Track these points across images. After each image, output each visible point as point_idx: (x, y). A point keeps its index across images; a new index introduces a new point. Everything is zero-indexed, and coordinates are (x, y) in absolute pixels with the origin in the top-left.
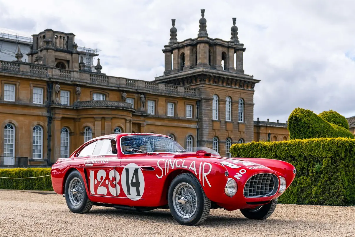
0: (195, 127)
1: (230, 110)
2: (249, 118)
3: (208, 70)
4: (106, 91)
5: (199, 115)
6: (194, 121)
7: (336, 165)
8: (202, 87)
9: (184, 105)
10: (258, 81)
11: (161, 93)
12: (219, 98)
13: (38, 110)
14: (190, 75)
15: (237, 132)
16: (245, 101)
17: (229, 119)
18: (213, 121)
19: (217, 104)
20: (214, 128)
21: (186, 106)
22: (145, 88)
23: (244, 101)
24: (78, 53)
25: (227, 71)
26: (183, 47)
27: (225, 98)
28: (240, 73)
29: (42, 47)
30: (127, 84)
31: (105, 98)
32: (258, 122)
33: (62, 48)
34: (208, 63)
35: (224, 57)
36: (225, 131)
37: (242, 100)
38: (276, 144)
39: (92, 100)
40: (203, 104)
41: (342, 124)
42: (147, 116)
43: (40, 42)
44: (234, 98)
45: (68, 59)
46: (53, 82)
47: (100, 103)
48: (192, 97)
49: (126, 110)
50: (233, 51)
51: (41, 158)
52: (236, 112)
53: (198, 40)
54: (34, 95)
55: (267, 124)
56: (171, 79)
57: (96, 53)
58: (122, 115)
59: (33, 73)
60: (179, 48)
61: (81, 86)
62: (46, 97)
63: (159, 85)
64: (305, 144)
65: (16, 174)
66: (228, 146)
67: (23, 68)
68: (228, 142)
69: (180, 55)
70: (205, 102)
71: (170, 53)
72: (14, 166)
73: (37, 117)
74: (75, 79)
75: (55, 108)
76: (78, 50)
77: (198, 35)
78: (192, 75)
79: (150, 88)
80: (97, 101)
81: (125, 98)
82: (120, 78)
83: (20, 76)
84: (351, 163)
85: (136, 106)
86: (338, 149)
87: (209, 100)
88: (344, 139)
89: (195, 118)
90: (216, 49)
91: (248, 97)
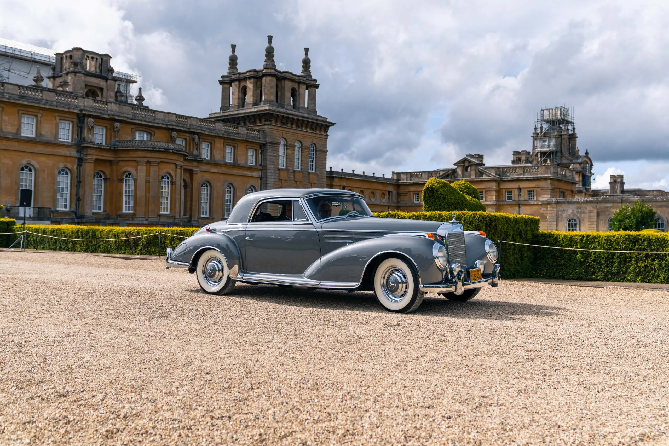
0: (258, 177)
1: (299, 157)
2: (320, 167)
3: (275, 108)
4: (153, 129)
5: (263, 162)
6: (256, 169)
8: (268, 129)
9: (246, 149)
10: (333, 124)
11: (219, 134)
12: (287, 142)
13: (65, 149)
14: (253, 114)
15: (308, 183)
16: (317, 148)
17: (298, 168)
18: (279, 169)
19: (284, 149)
20: (281, 178)
21: (248, 150)
22: (200, 127)
24: (115, 79)
25: (297, 110)
26: (245, 79)
27: (295, 143)
28: (312, 113)
29: (68, 70)
30: (178, 121)
31: (149, 137)
32: (331, 172)
33: (93, 72)
34: (275, 100)
35: (294, 93)
36: (294, 182)
37: (313, 146)
39: (134, 139)
40: (268, 148)
41: (475, 195)
42: (201, 162)
43: (66, 63)
44: (305, 143)
45: (101, 86)
46: (85, 115)
47: (145, 143)
48: (255, 140)
49: (177, 153)
50: (304, 87)
51: (68, 209)
52: (306, 160)
53: (264, 71)
54: (60, 130)
55: (342, 175)
56: (229, 117)
57: (134, 80)
58: (172, 160)
60: (239, 80)
61: (120, 121)
62: (75, 133)
63: (216, 124)
65: (72, 233)
67: (46, 95)
69: (241, 88)
70: (271, 147)
71: (229, 86)
73: (63, 158)
74: (112, 113)
75: (87, 147)
76: (114, 75)
77: (264, 65)
78: (255, 113)
79: (204, 128)
80: (141, 141)
81: (174, 138)
82: (168, 113)
83: (43, 106)
85: (188, 148)
86: (480, 223)
87: (276, 144)
88: (484, 213)
89: (258, 165)
90: (285, 84)
91: (320, 143)
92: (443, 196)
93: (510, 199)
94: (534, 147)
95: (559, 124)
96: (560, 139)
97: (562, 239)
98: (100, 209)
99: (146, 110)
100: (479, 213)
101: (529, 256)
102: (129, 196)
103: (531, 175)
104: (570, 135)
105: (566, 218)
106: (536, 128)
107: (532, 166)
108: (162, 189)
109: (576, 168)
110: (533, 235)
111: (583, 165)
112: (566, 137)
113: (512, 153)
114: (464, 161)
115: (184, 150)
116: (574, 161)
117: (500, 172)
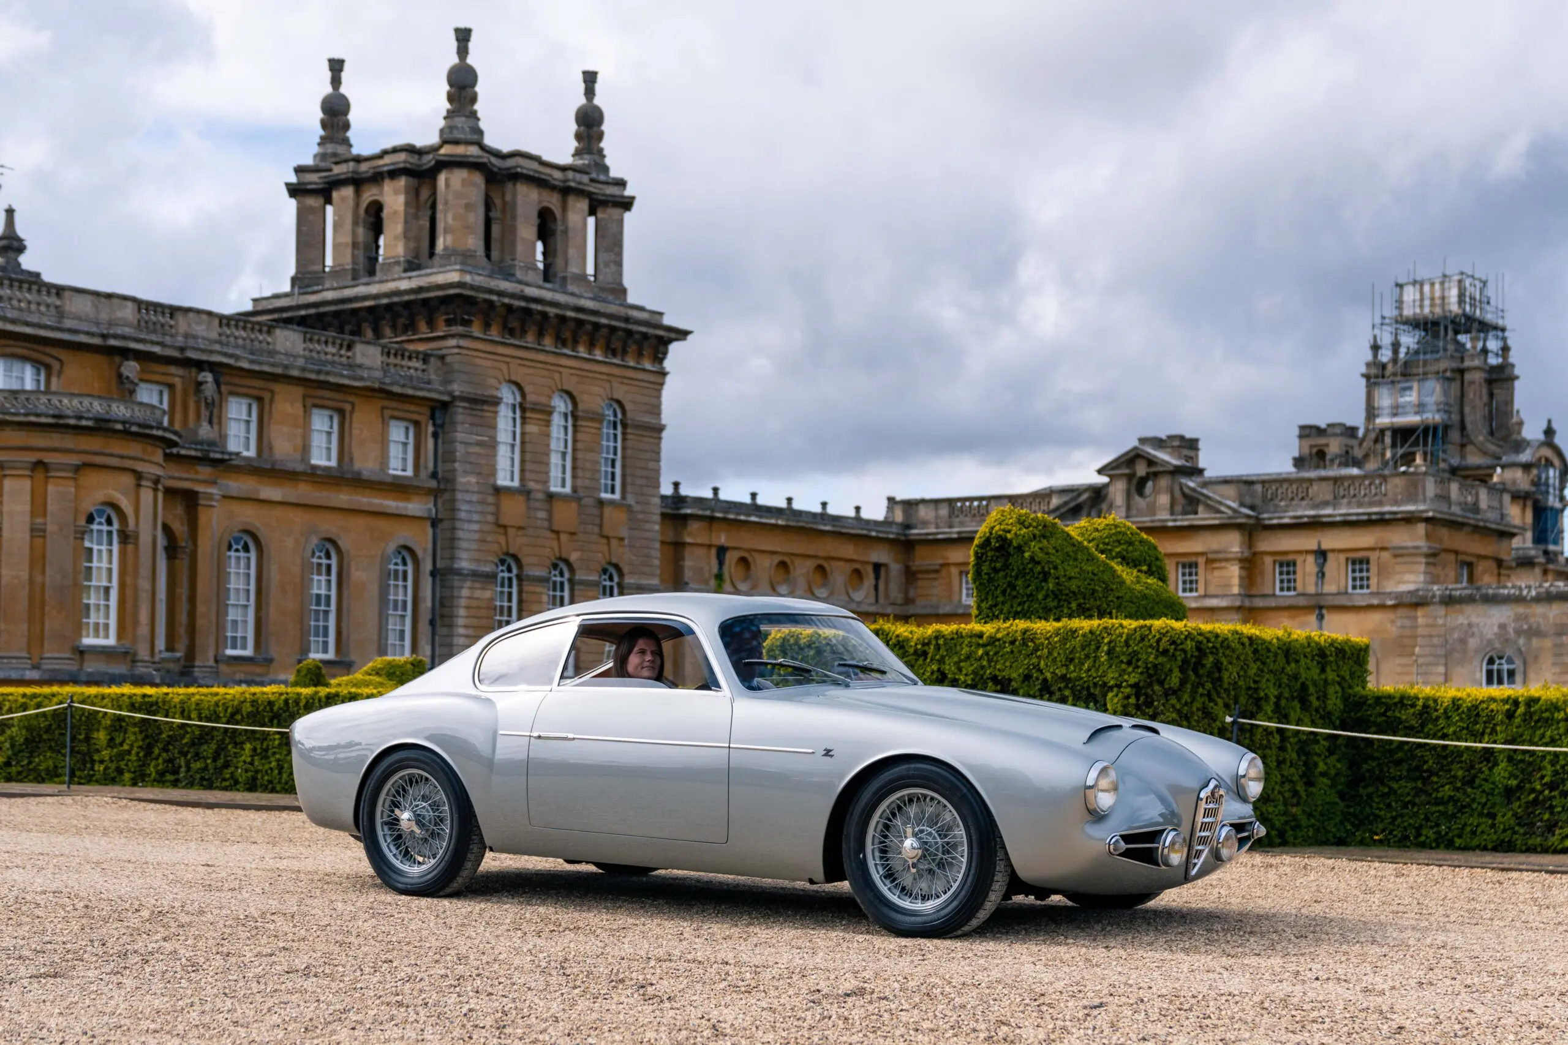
0: (426, 515)
1: (566, 447)
2: (639, 481)
3: (482, 278)
4: (55, 352)
5: (440, 464)
6: (418, 487)
8: (456, 351)
9: (380, 420)
10: (683, 334)
11: (286, 367)
12: (523, 395)
14: (406, 298)
15: (595, 538)
16: (629, 415)
17: (563, 485)
18: (498, 490)
19: (514, 419)
20: (502, 521)
21: (388, 425)
22: (220, 343)
23: (624, 412)
25: (557, 286)
26: (377, 178)
27: (550, 397)
28: (611, 298)
30: (143, 324)
31: (42, 378)
32: (678, 500)
34: (481, 251)
35: (547, 227)
36: (547, 533)
37: (615, 411)
38: (943, 636)
40: (459, 418)
41: (1149, 566)
42: (223, 464)
44: (585, 397)
47: (27, 399)
48: (414, 388)
49: (141, 433)
50: (584, 205)
52: (590, 456)
53: (442, 151)
55: (713, 510)
56: (322, 310)
58: (122, 457)
60: (357, 182)
63: (278, 332)
64: (1047, 639)
66: (558, 593)
68: (558, 579)
69: (362, 211)
70: (468, 411)
71: (321, 201)
77: (442, 131)
78: (412, 297)
79: (237, 346)
80: (11, 393)
81: (132, 382)
82: (109, 296)
85: (178, 417)
86: (1161, 659)
87: (484, 402)
88: (1178, 625)
89: (424, 474)
90: (514, 196)
91: (639, 398)
92: (1039, 568)
93: (1289, 589)
94: (1371, 412)
95: (1456, 332)
96: (1455, 387)
97: (1445, 711)
99: (30, 283)
100: (1158, 624)
101: (1333, 772)
103: (1360, 505)
104: (1493, 369)
105: (1477, 651)
106: (1376, 348)
107: (1365, 477)
108: (90, 560)
109: (1514, 482)
110: (1346, 699)
111: (1535, 472)
112: (1478, 376)
113: (1296, 432)
114: (1131, 458)
115: (166, 423)
116: (1504, 459)
117: (1253, 494)
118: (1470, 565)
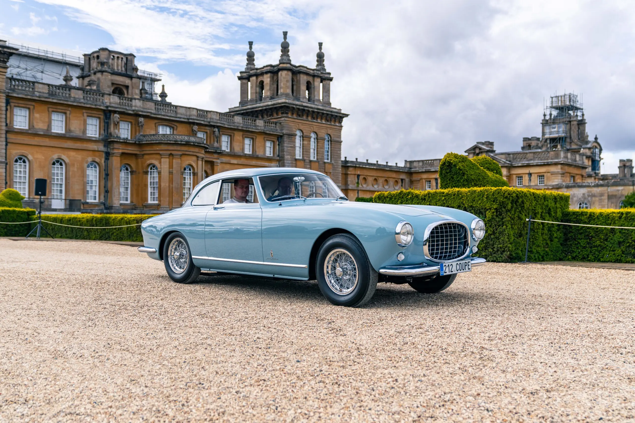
1: (315, 147)
2: (335, 157)
3: (291, 101)
4: (176, 124)
5: (280, 153)
6: (275, 160)
7: (501, 217)
8: (284, 121)
9: (263, 141)
10: (347, 115)
11: (238, 126)
12: (303, 133)
13: (93, 144)
14: (270, 107)
17: (314, 159)
18: (296, 160)
19: (300, 140)
21: (266, 142)
22: (219, 120)
23: (331, 138)
24: (140, 78)
25: (312, 103)
26: (262, 74)
27: (310, 134)
28: (327, 106)
29: (96, 69)
30: (198, 115)
31: (172, 131)
32: (346, 162)
33: (120, 71)
34: (291, 94)
35: (309, 86)
37: (328, 137)
38: (431, 193)
39: (157, 134)
40: (285, 140)
41: (496, 171)
42: (221, 153)
43: (93, 63)
44: (320, 134)
45: (127, 84)
46: (110, 111)
47: (167, 137)
48: (273, 132)
49: (198, 145)
50: (319, 80)
51: (97, 201)
52: (322, 150)
53: (280, 66)
54: (88, 126)
55: (356, 164)
56: (248, 111)
57: (158, 78)
58: (193, 152)
59: (87, 100)
60: (257, 75)
61: (144, 116)
62: (102, 128)
63: (236, 117)
64: (466, 194)
67: (74, 93)
69: (258, 83)
70: (287, 138)
71: (247, 81)
72: (65, 210)
73: (91, 152)
74: (137, 109)
75: (113, 142)
76: (139, 73)
77: (280, 61)
78: (272, 107)
79: (224, 121)
80: (164, 135)
81: (196, 131)
82: (189, 108)
83: (71, 103)
84: (516, 215)
85: (208, 141)
86: (505, 200)
87: (292, 135)
88: (510, 189)
89: (276, 156)
90: (300, 78)
91: (335, 133)
92: (461, 172)
93: (521, 184)
94: (544, 133)
95: (569, 110)
96: (568, 126)
98: (127, 200)
99: (169, 105)
100: (504, 188)
101: (559, 237)
102: (154, 187)
103: (541, 160)
104: (579, 121)
105: (576, 201)
106: (545, 115)
107: (543, 152)
108: (185, 180)
109: (586, 153)
110: (563, 213)
111: (592, 150)
112: (575, 123)
113: (522, 139)
114: (475, 148)
115: (205, 142)
116: (583, 146)
117: (510, 158)
118: (574, 177)
